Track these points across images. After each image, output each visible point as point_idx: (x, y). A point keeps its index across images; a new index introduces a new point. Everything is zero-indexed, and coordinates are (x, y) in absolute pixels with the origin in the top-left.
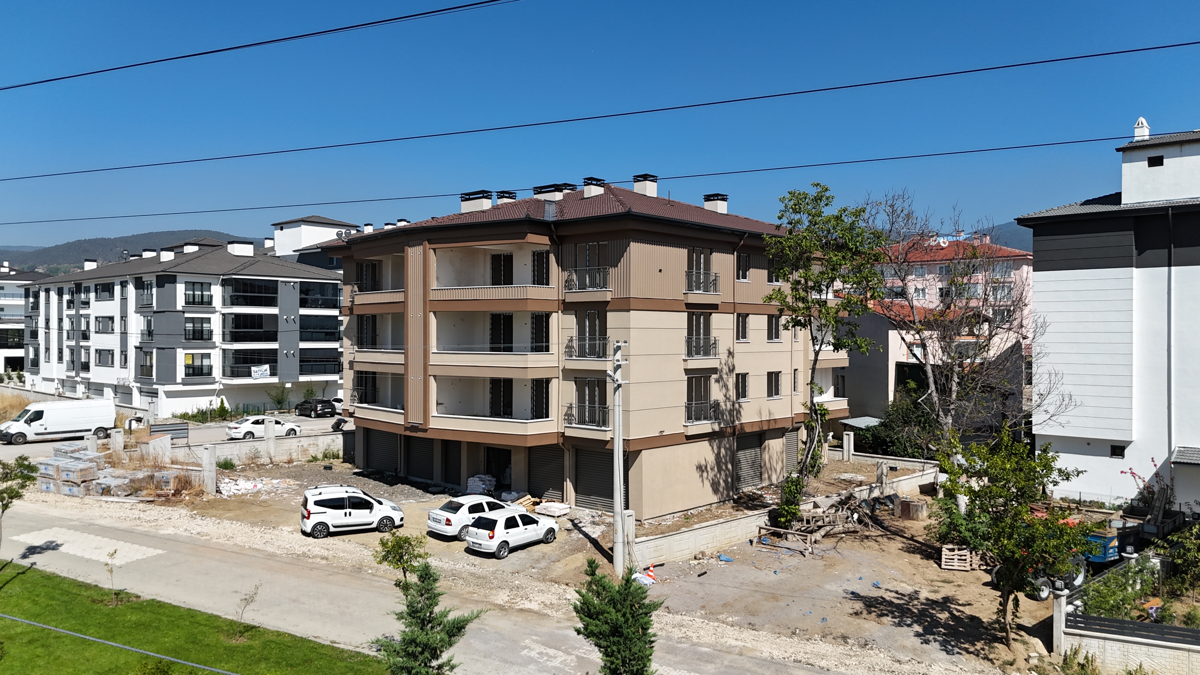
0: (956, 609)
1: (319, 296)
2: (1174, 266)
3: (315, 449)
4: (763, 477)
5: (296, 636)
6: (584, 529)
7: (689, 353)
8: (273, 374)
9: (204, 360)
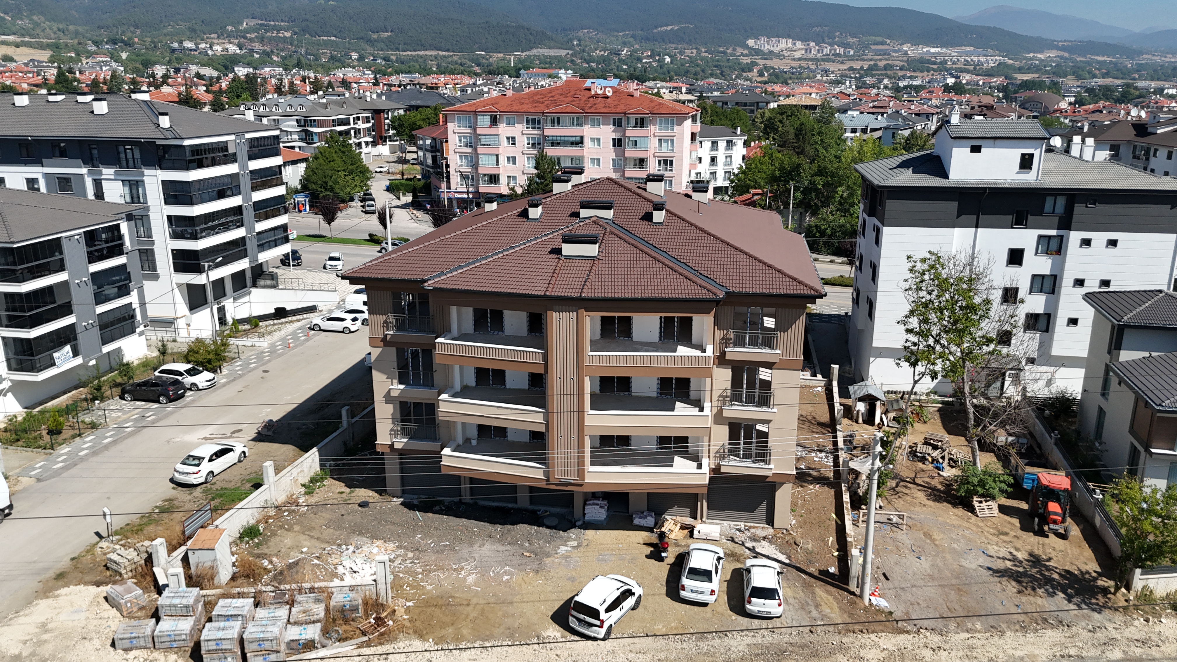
1: (103, 244)
2: (979, 228)
3: (302, 475)
8: (76, 353)
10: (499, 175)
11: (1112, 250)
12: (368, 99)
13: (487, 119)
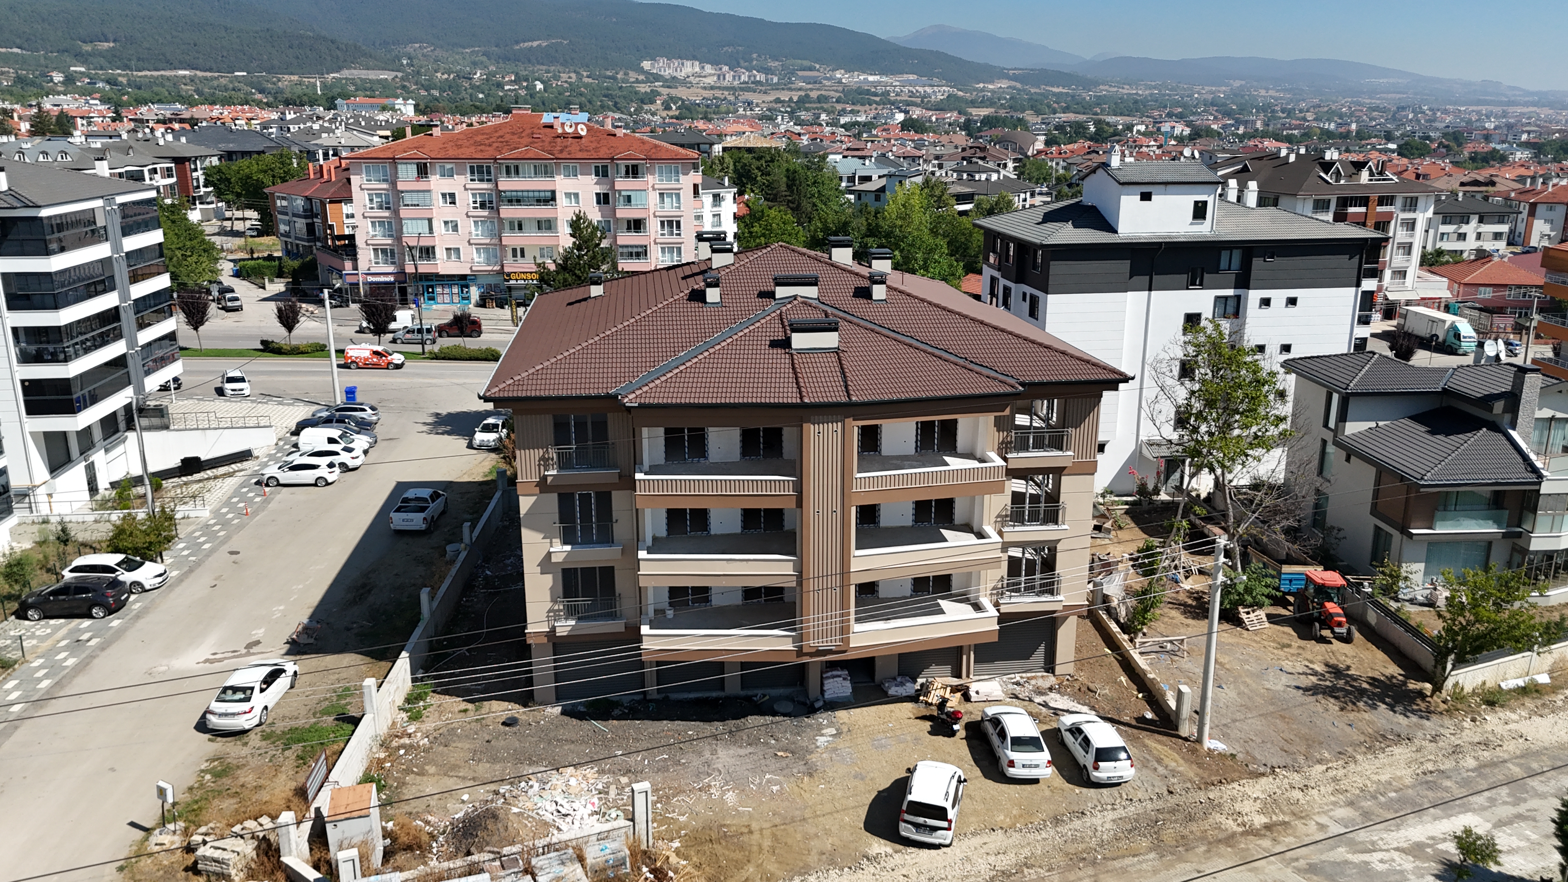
2: (1153, 290)
10: (433, 247)
11: (1292, 310)
12: (161, 142)
13: (412, 170)
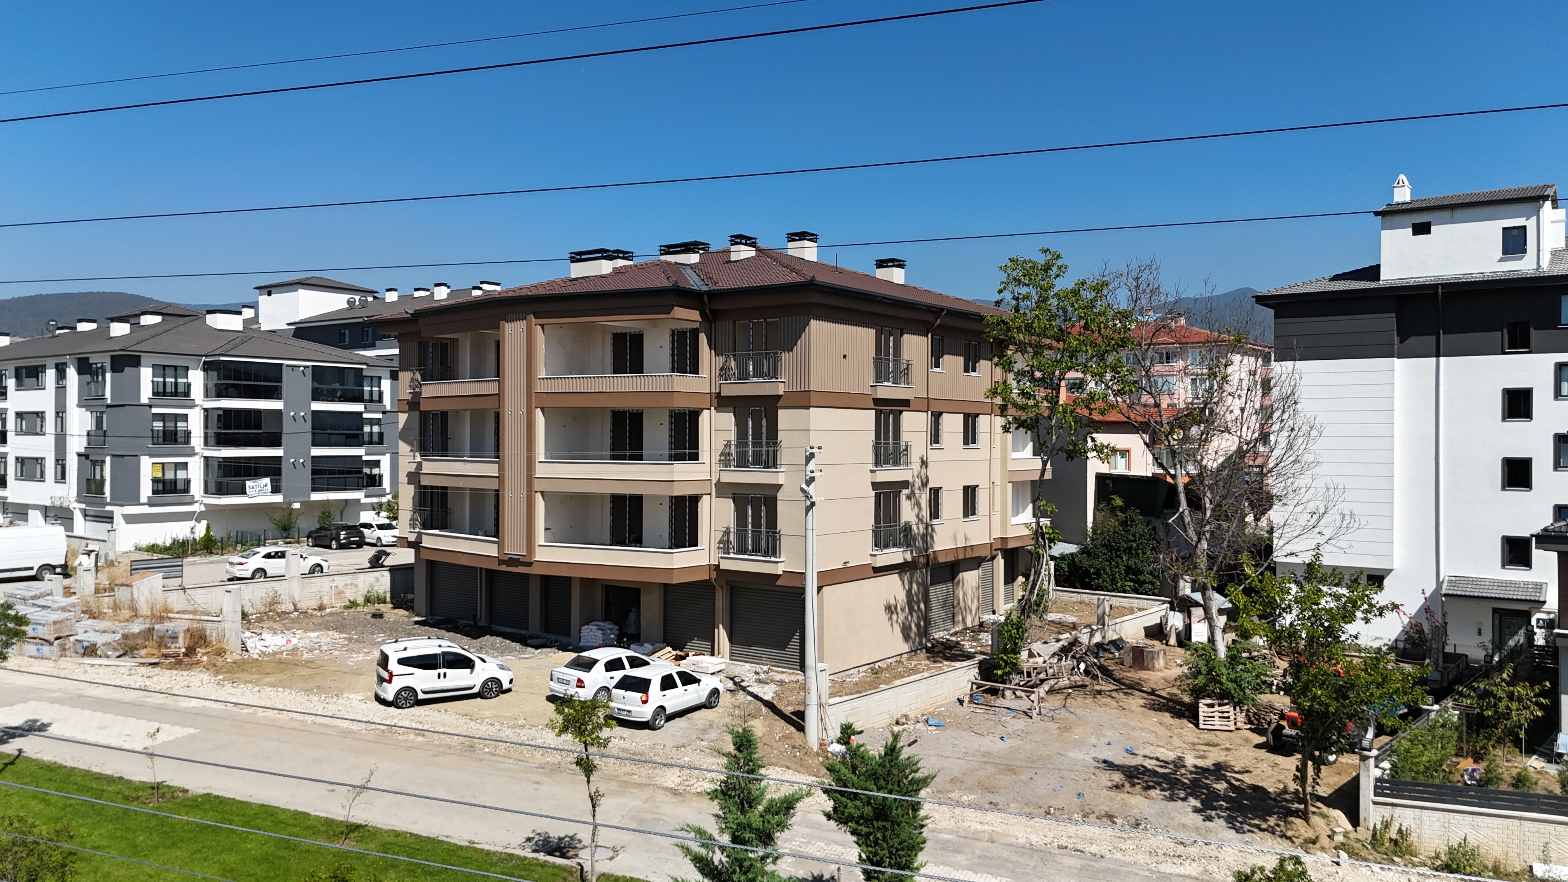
0: (1234, 778)
1: (337, 386)
2: (1443, 356)
3: (354, 590)
4: (956, 619)
5: (421, 836)
6: (749, 689)
7: (877, 463)
8: (276, 490)
9: (178, 472)
